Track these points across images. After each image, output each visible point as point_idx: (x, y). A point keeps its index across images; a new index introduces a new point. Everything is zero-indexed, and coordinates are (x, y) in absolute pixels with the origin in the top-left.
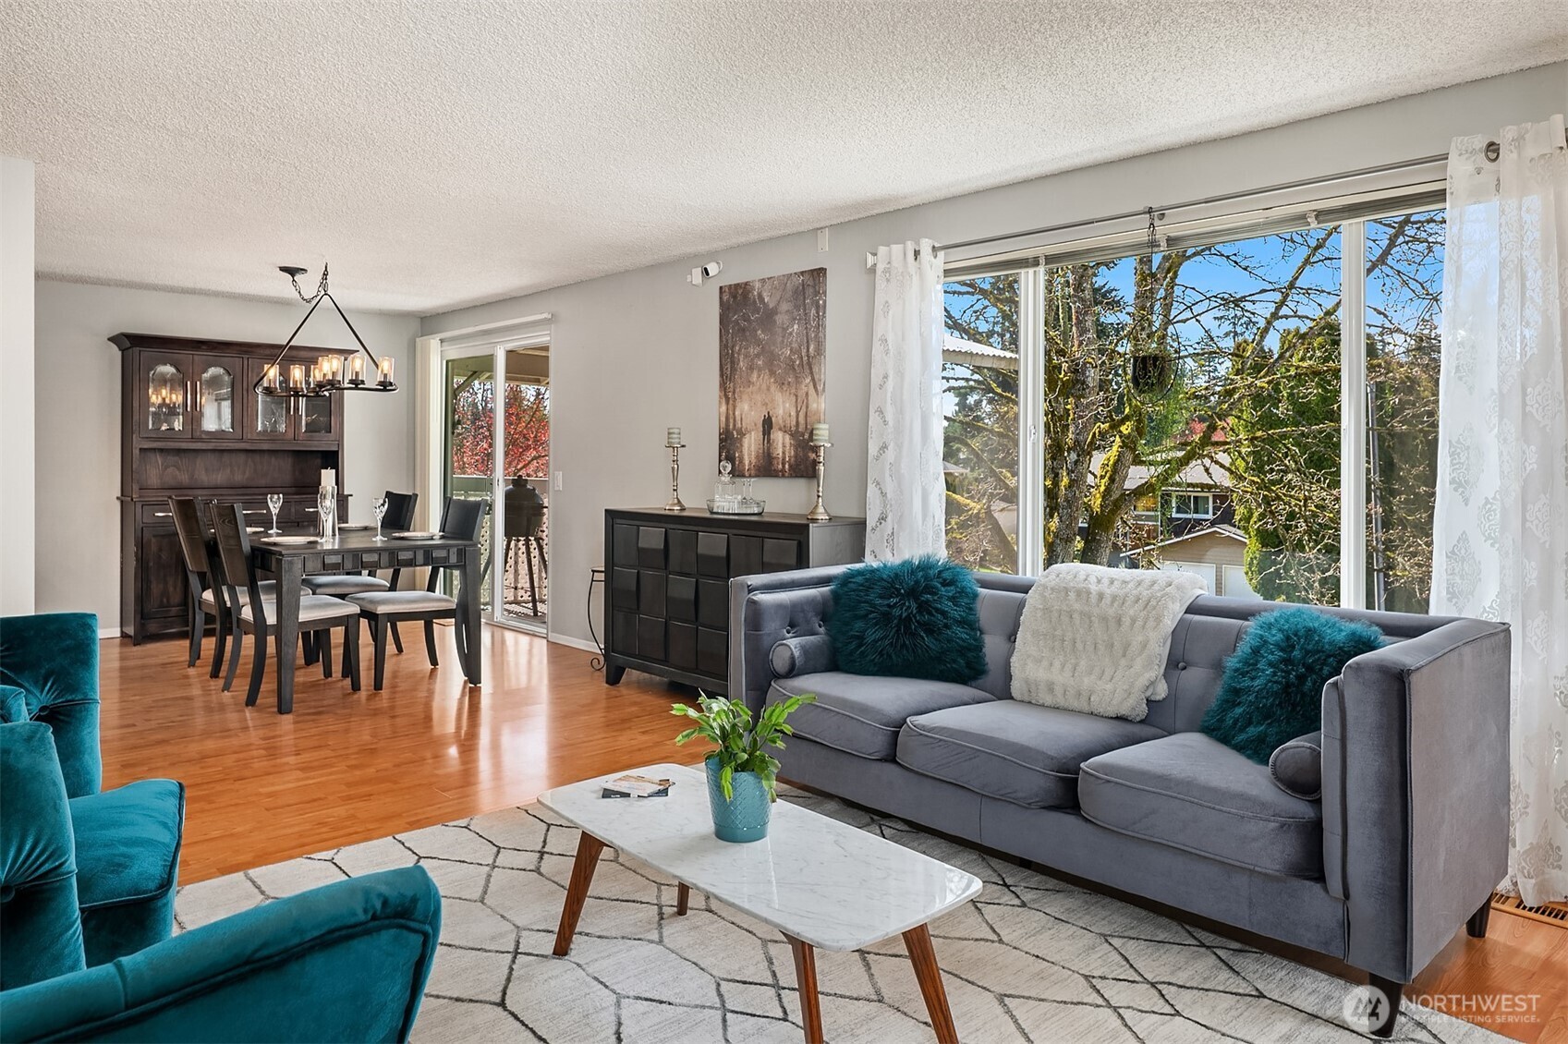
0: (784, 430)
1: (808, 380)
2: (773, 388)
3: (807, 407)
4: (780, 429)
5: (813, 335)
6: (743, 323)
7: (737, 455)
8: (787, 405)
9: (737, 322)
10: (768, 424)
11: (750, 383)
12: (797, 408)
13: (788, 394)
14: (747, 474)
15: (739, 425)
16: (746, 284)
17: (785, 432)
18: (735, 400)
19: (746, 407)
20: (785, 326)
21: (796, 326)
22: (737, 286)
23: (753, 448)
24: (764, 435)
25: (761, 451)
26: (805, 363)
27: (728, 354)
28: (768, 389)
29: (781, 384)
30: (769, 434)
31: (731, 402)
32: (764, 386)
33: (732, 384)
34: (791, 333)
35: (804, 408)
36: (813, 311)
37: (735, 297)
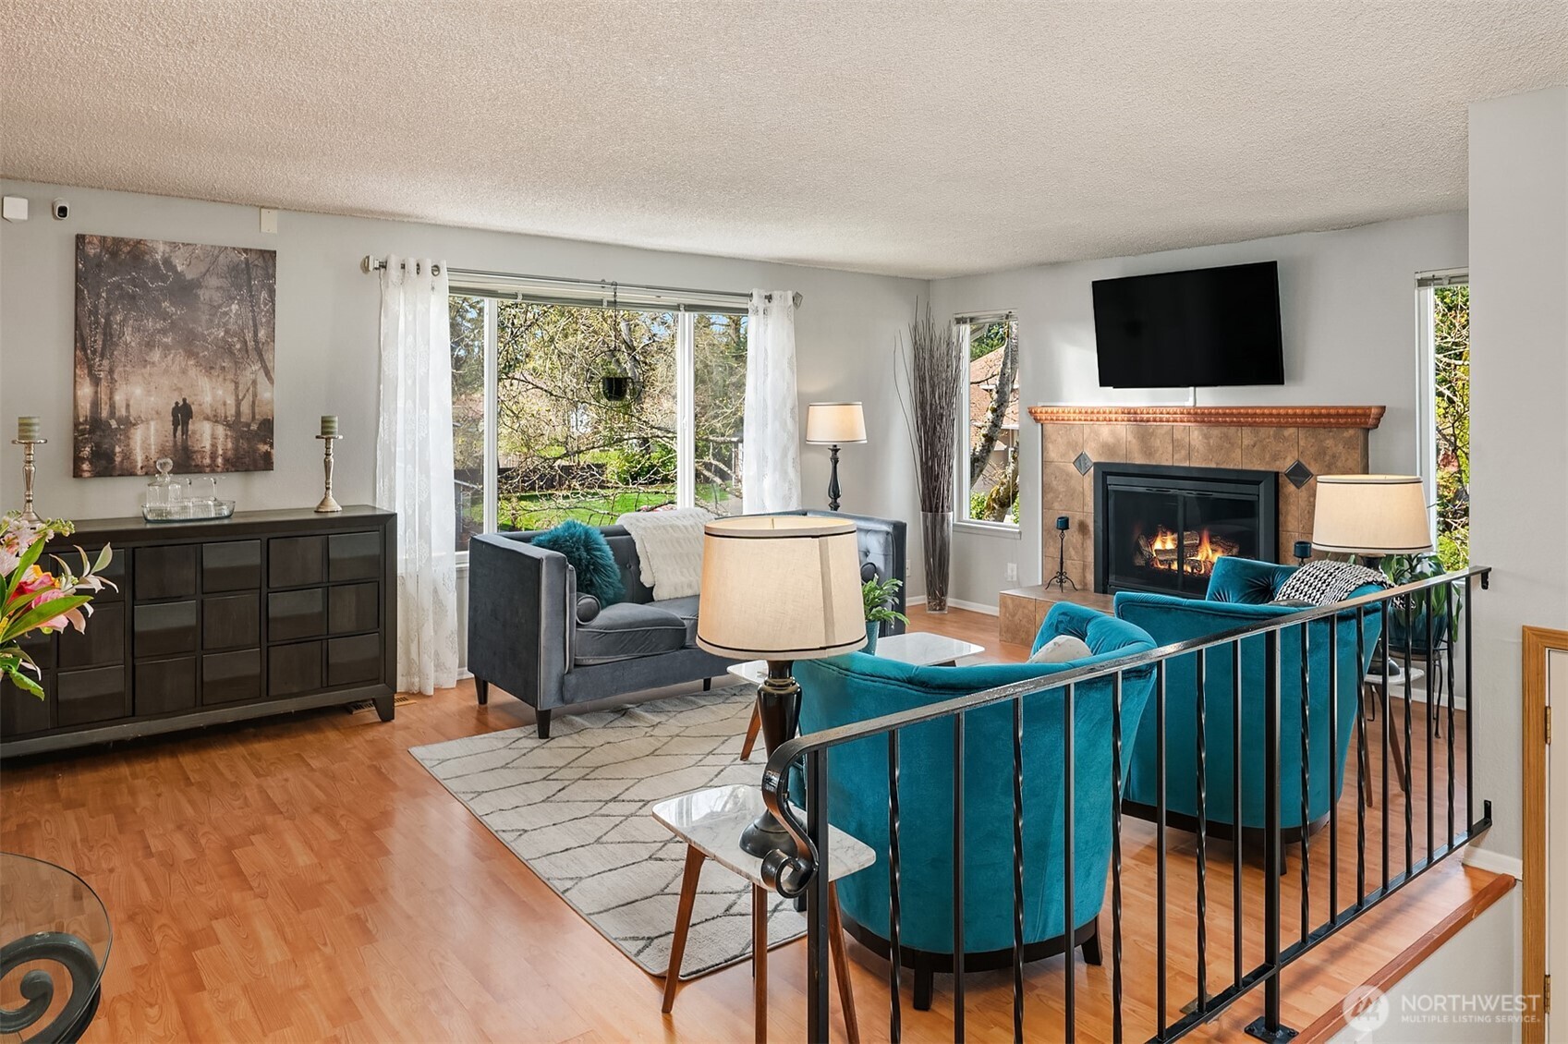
0: (215, 419)
1: (256, 367)
2: (193, 372)
3: (255, 395)
4: (207, 419)
5: (264, 320)
6: (130, 289)
7: (118, 449)
8: (220, 392)
9: (119, 286)
10: (182, 414)
11: (145, 363)
12: (237, 396)
13: (221, 379)
14: (139, 472)
15: (122, 412)
16: (139, 242)
17: (216, 422)
18: (113, 381)
19: (138, 391)
20: (215, 304)
21: (234, 307)
22: (104, 237)
23: (152, 440)
24: (175, 424)
25: (171, 444)
26: (250, 348)
27: (97, 322)
28: (184, 372)
29: (209, 369)
30: (185, 424)
31: (104, 383)
32: (175, 368)
33: (105, 362)
34: (226, 314)
35: (249, 397)
36: (264, 295)
37: (114, 254)
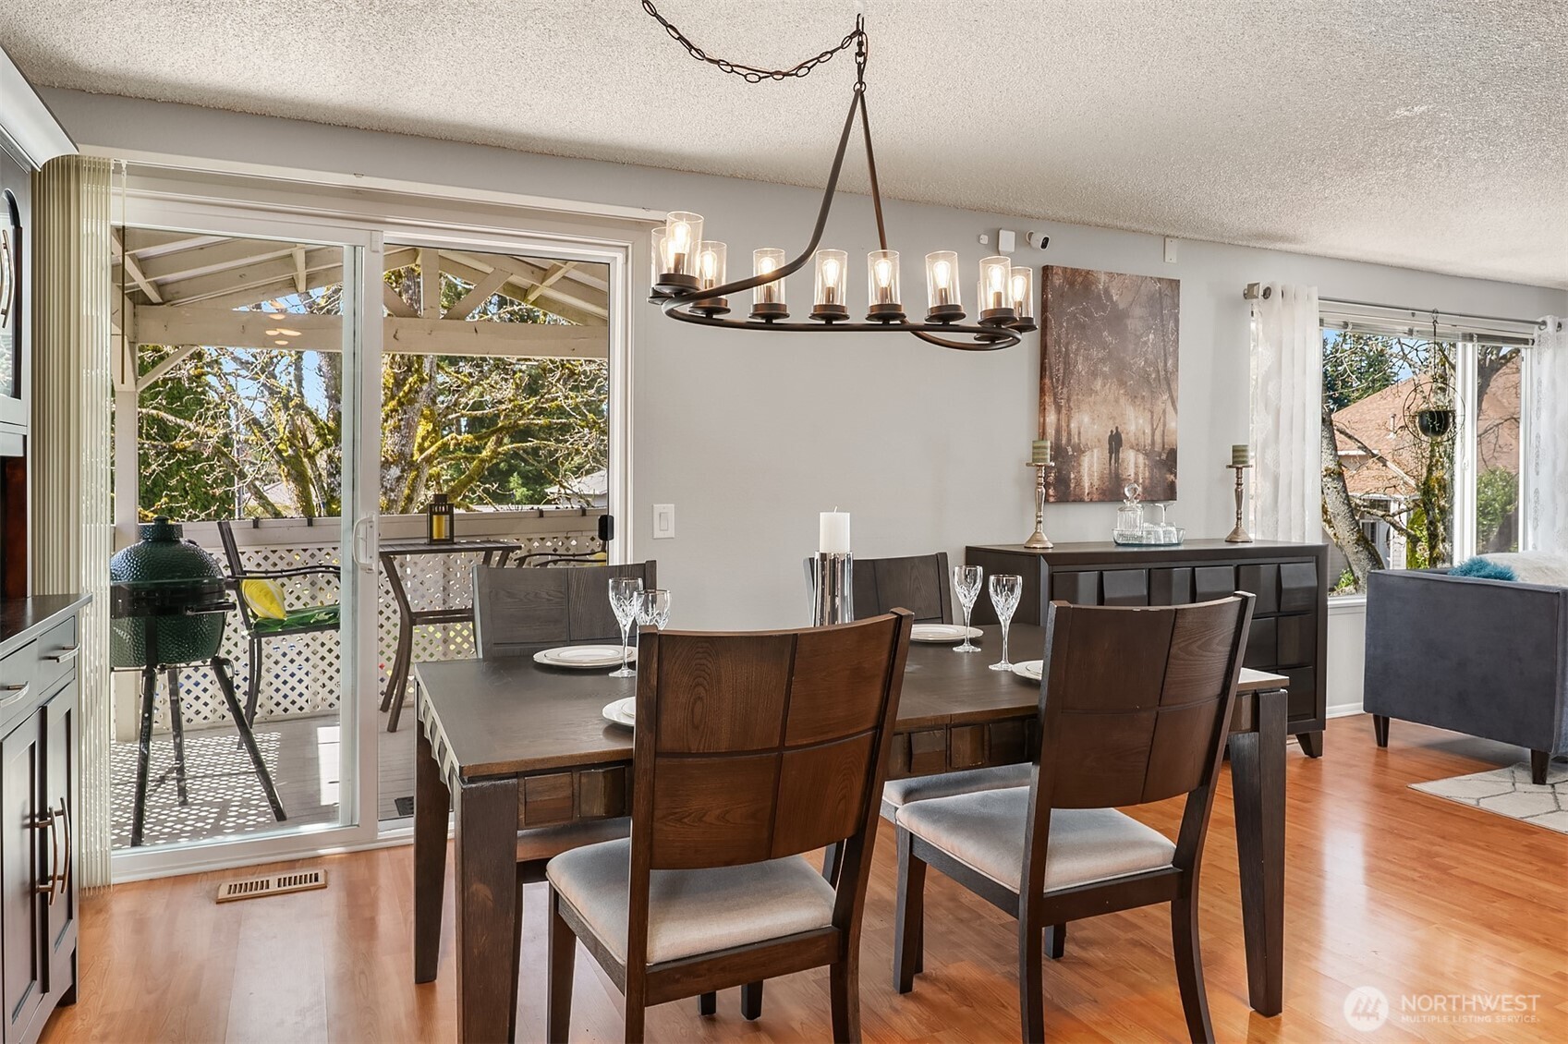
0: (1137, 448)
1: (1165, 397)
2: (1122, 401)
3: (1164, 425)
4: (1132, 448)
5: (1171, 349)
6: (1082, 319)
7: (1072, 476)
8: (1141, 421)
9: (1074, 316)
10: (1115, 442)
11: (1091, 392)
12: (1152, 425)
13: (1141, 408)
14: (1086, 499)
15: (1075, 440)
16: (1088, 272)
17: (1138, 450)
18: (1070, 409)
19: (1086, 419)
20: (1138, 333)
21: (1151, 336)
22: (1075, 271)
23: (1095, 468)
24: (1111, 453)
25: (1107, 472)
26: (1162, 377)
27: (1060, 351)
28: (1117, 401)
29: (1134, 398)
30: (1117, 452)
31: (1064, 411)
32: (1111, 397)
33: (1065, 390)
34: (1145, 343)
35: (1161, 425)
36: (1172, 324)
37: (1072, 284)
